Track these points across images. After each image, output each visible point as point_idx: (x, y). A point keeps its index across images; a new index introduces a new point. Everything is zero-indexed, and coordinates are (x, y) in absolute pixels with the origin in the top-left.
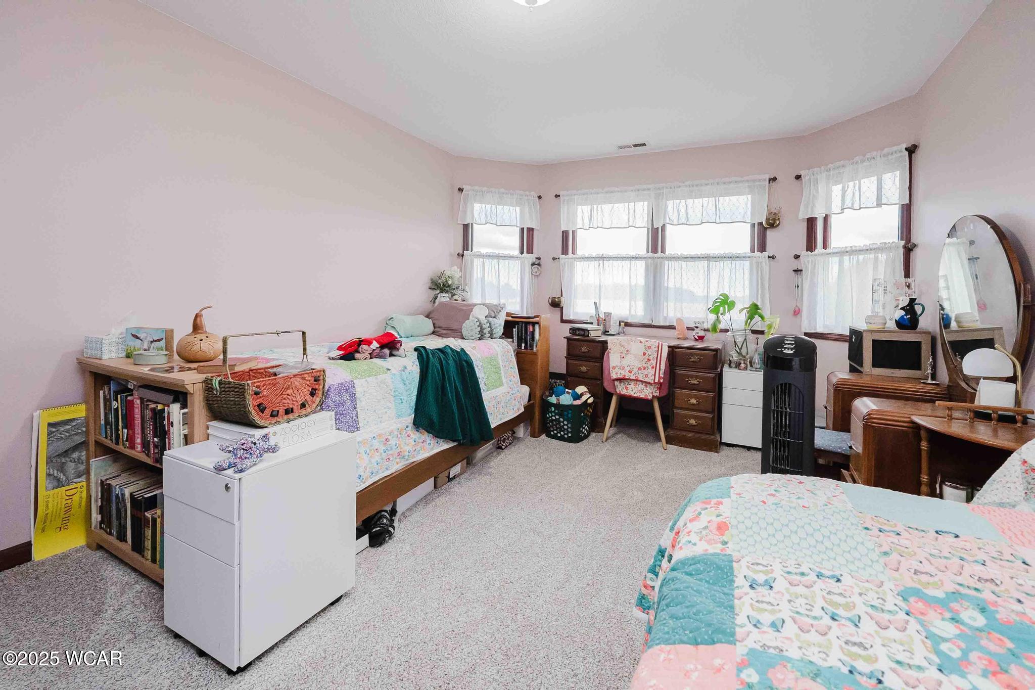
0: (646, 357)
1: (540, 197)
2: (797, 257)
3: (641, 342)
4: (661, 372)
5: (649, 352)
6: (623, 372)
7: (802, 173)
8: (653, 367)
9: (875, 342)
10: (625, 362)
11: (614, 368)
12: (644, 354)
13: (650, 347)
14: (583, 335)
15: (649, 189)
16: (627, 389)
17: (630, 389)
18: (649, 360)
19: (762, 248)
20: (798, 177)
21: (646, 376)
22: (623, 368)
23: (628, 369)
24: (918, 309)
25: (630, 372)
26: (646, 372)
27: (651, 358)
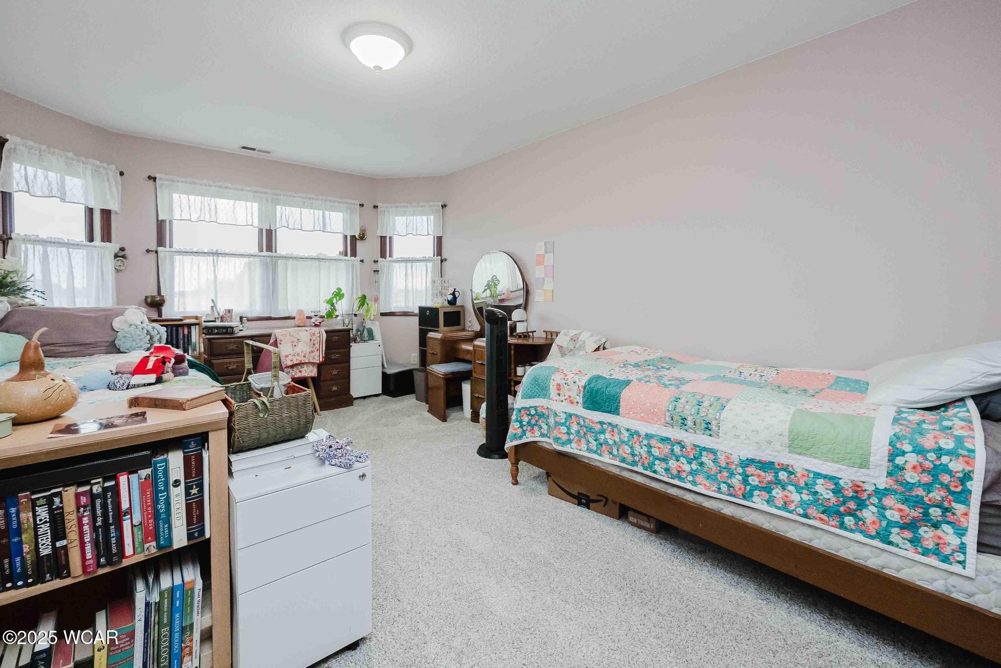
0: (312, 342)
1: (122, 174)
2: (376, 262)
3: (307, 331)
4: (324, 353)
5: (314, 338)
6: (298, 358)
7: (379, 205)
8: (317, 350)
9: (445, 313)
10: (298, 350)
11: (287, 356)
12: (311, 340)
13: (314, 334)
14: (226, 333)
15: (266, 193)
16: (300, 372)
17: (303, 372)
18: (314, 344)
19: (354, 254)
20: (376, 207)
21: (314, 358)
22: (298, 355)
23: (303, 354)
24: (457, 294)
25: (305, 357)
26: (313, 355)
27: (315, 342)
